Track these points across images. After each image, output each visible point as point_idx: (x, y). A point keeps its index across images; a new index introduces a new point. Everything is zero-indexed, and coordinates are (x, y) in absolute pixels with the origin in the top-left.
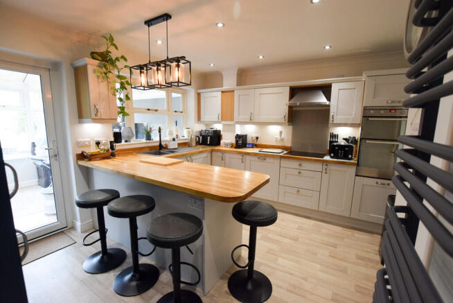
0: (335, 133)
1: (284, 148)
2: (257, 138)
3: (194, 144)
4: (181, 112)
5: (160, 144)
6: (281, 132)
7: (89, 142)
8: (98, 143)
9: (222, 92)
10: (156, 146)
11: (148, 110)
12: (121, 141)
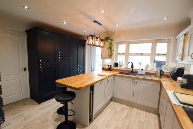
4: (165, 54)
5: (132, 70)
7: (106, 65)
11: (137, 54)
12: (117, 66)
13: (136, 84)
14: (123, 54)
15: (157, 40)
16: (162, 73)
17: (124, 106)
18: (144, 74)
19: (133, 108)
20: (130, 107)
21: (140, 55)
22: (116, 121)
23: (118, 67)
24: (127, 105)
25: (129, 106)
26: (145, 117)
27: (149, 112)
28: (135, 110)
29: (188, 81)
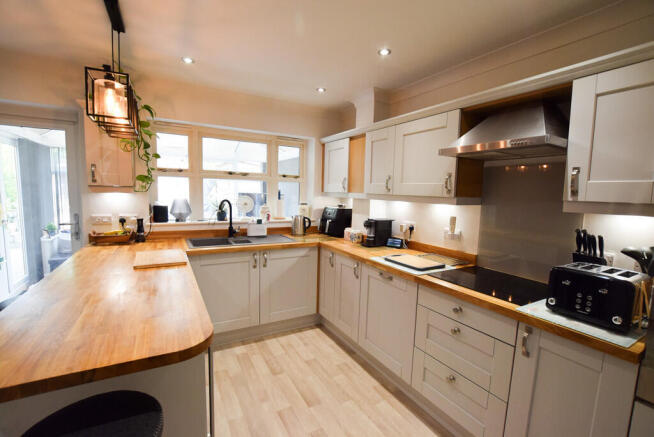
0: (590, 233)
1: (460, 258)
2: (411, 229)
3: (300, 230)
4: (297, 177)
5: (231, 228)
6: (453, 220)
7: (109, 218)
8: (123, 221)
9: (351, 139)
10: (225, 231)
11: (230, 173)
12: (166, 220)
13: (265, 266)
14: (180, 171)
15: (279, 137)
16: (307, 224)
17: (239, 350)
18: (265, 234)
19: (263, 340)
20: (253, 344)
21: (239, 179)
22: (263, 400)
23: (169, 222)
24: (244, 343)
25: (249, 343)
26: (306, 344)
27: (300, 330)
28: (274, 345)
29: (376, 232)
